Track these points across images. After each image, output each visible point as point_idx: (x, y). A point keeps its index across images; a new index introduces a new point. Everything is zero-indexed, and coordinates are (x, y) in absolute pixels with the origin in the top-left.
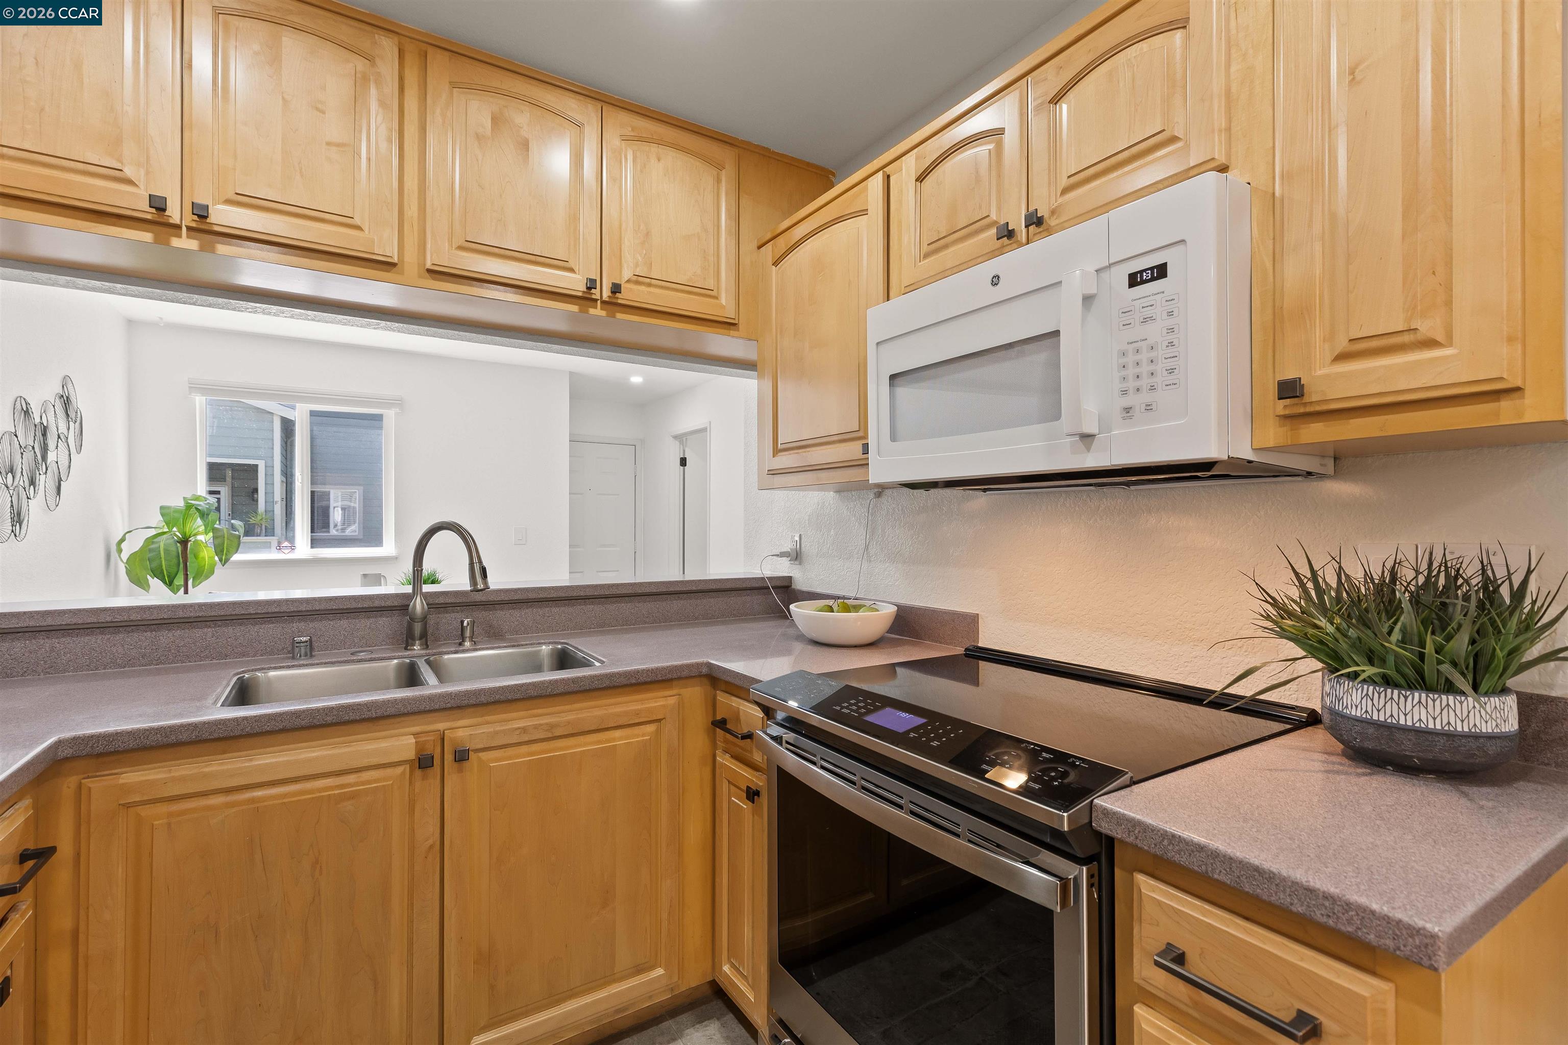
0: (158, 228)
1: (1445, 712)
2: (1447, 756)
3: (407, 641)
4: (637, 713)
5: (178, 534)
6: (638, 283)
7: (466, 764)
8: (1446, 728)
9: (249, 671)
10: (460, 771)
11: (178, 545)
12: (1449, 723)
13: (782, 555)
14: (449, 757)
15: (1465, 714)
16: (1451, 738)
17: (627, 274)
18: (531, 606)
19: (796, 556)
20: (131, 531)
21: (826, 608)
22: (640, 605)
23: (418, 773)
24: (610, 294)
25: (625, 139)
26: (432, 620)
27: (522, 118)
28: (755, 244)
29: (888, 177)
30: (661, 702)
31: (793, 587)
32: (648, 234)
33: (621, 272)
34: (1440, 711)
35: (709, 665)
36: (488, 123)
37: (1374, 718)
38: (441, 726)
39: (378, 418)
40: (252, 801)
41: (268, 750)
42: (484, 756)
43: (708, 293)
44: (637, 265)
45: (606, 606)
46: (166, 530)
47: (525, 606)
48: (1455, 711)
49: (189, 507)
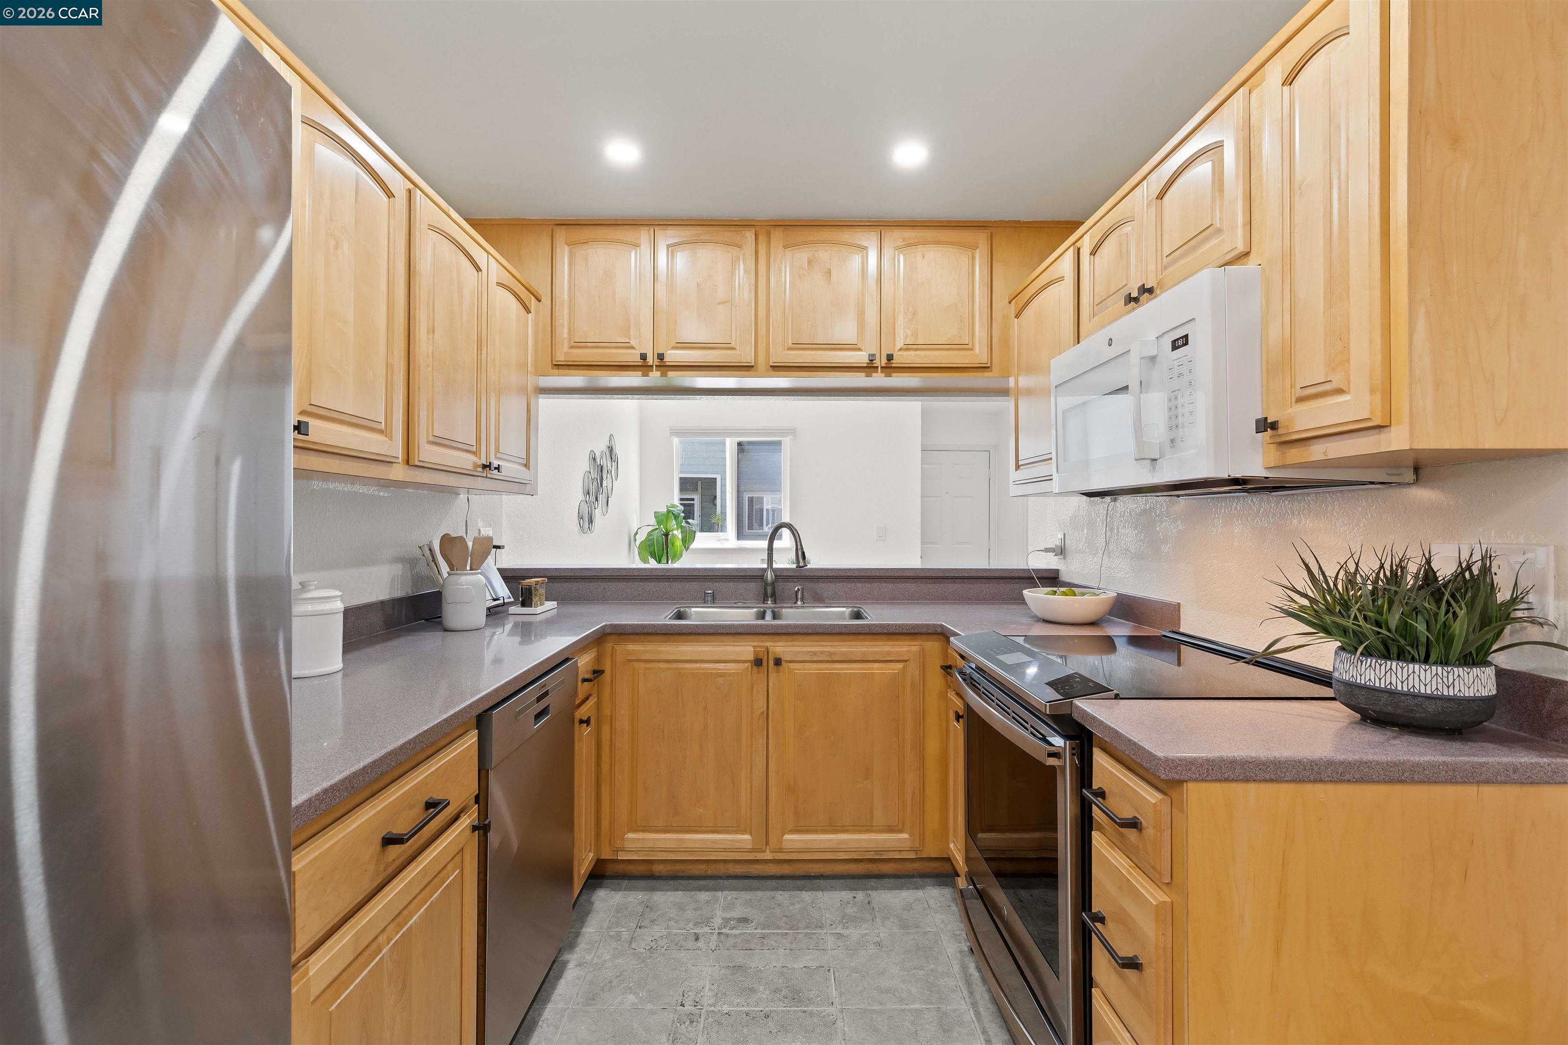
0: (643, 369)
1: (1388, 674)
2: (1390, 709)
3: (764, 599)
4: (889, 654)
5: (663, 529)
6: (907, 350)
7: (781, 668)
8: (1389, 687)
9: (683, 607)
10: (778, 671)
11: (664, 537)
12: (1391, 683)
13: (1047, 550)
14: (771, 663)
15: (1405, 676)
16: (1392, 695)
17: (899, 344)
18: (842, 581)
19: (1061, 551)
20: (640, 528)
21: (1051, 592)
22: (923, 585)
23: (755, 668)
24: (887, 361)
25: (898, 248)
26: (780, 586)
27: (824, 254)
28: (1007, 301)
29: (1079, 249)
30: (906, 649)
31: (1060, 578)
32: (914, 313)
33: (895, 344)
34: (1384, 674)
35: (942, 626)
36: (806, 262)
37: (1357, 681)
38: (768, 644)
39: (779, 443)
40: (678, 669)
41: (686, 644)
42: (792, 665)
43: (962, 347)
44: (906, 337)
45: (896, 584)
46: (658, 527)
47: (838, 581)
48: (1396, 674)
49: (669, 512)
